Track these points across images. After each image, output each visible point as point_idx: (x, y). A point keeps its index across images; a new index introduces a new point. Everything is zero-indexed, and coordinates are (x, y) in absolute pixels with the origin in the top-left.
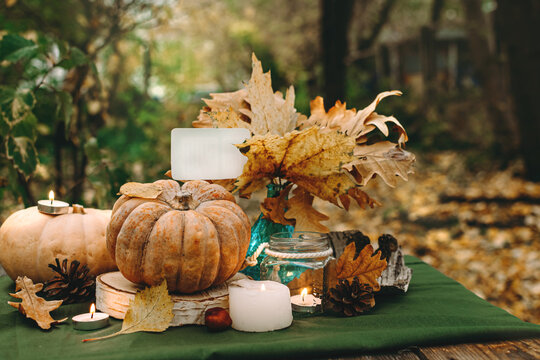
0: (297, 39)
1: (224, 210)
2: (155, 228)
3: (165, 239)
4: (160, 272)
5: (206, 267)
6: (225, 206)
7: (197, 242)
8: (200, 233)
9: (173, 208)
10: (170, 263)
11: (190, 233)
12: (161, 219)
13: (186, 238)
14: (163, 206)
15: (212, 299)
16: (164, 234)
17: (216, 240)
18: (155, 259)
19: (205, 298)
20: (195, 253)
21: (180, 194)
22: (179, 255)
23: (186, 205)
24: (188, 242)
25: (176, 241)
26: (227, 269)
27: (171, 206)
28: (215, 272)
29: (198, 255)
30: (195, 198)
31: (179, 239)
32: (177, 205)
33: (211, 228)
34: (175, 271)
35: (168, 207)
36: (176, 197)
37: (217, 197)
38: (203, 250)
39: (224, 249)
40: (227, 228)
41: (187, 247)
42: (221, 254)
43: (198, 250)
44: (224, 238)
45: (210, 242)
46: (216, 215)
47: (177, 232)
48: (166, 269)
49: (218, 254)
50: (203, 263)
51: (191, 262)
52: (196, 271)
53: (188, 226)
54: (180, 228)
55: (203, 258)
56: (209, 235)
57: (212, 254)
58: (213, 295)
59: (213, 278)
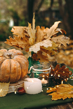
0: (22, 10)
1: (22, 58)
2: (2, 65)
3: (5, 69)
4: (4, 78)
5: (17, 76)
6: (22, 57)
7: (15, 69)
8: (16, 66)
9: (7, 58)
10: (7, 75)
11: (13, 66)
12: (4, 62)
13: (12, 68)
14: (4, 58)
15: (19, 84)
16: (5, 67)
17: (20, 68)
18: (2, 74)
19: (17, 84)
20: (14, 72)
21: (8, 54)
22: (9, 73)
23: (10, 57)
24: (12, 69)
25: (9, 69)
26: (23, 75)
27: (6, 57)
28: (20, 77)
29: (15, 73)
30: (13, 55)
31: (10, 68)
32: (8, 57)
33: (18, 64)
34: (8, 78)
35: (5, 58)
36: (7, 55)
37: (19, 54)
38: (17, 71)
39: (22, 70)
40: (23, 64)
41: (12, 71)
42: (22, 72)
43: (15, 71)
44: (22, 67)
45: (19, 69)
46: (19, 60)
47: (9, 66)
48: (6, 77)
49: (21, 72)
50: (17, 75)
51: (13, 75)
52: (15, 77)
53: (12, 64)
54: (10, 65)
55: (17, 73)
56: (18, 67)
57: (19, 72)
58: (19, 83)
59: (19, 78)
